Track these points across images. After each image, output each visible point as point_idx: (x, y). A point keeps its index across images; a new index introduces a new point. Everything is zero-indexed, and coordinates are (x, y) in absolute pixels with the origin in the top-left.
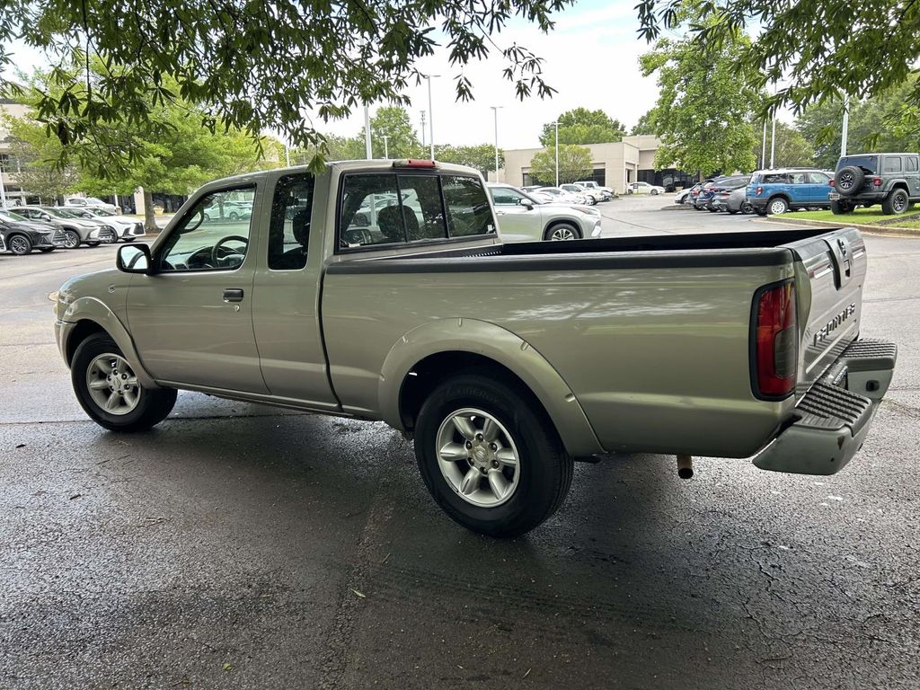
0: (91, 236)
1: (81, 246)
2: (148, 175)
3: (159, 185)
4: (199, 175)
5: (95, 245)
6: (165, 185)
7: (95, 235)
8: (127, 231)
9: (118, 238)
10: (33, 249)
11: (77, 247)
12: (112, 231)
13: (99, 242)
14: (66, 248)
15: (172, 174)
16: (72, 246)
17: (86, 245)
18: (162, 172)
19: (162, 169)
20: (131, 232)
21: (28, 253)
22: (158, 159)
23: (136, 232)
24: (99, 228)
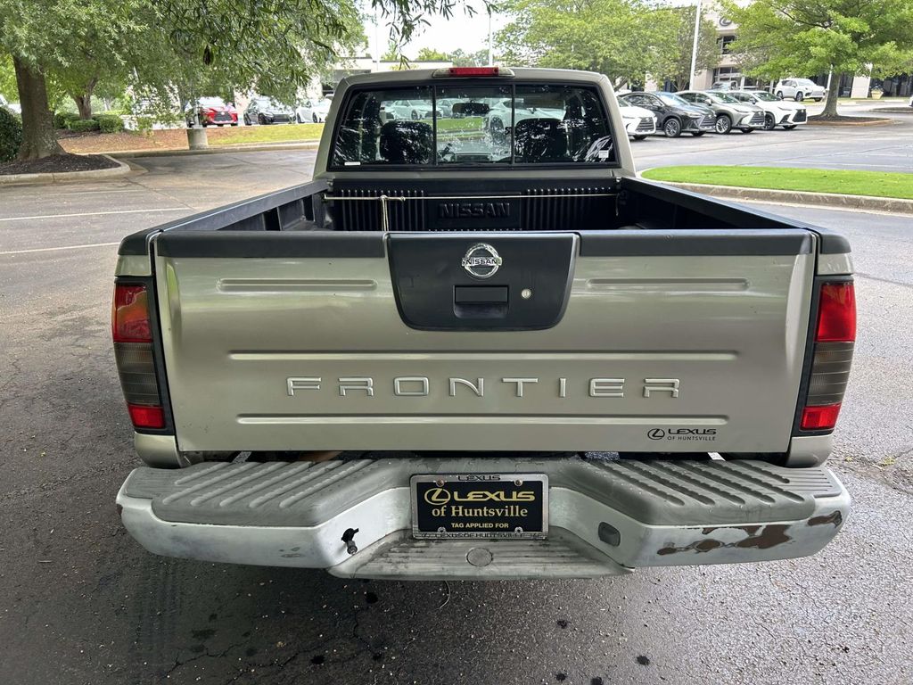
0: (742, 122)
1: (732, 131)
2: (834, 55)
3: (842, 66)
4: (892, 54)
5: (748, 131)
6: (849, 66)
7: (746, 122)
8: (786, 118)
9: (775, 125)
10: (681, 132)
11: (727, 133)
12: (769, 117)
13: (752, 129)
14: (717, 133)
15: (862, 53)
16: (723, 131)
17: (740, 131)
18: (850, 51)
19: (851, 47)
20: (790, 120)
21: (677, 136)
22: (847, 37)
23: (795, 120)
24: (753, 114)
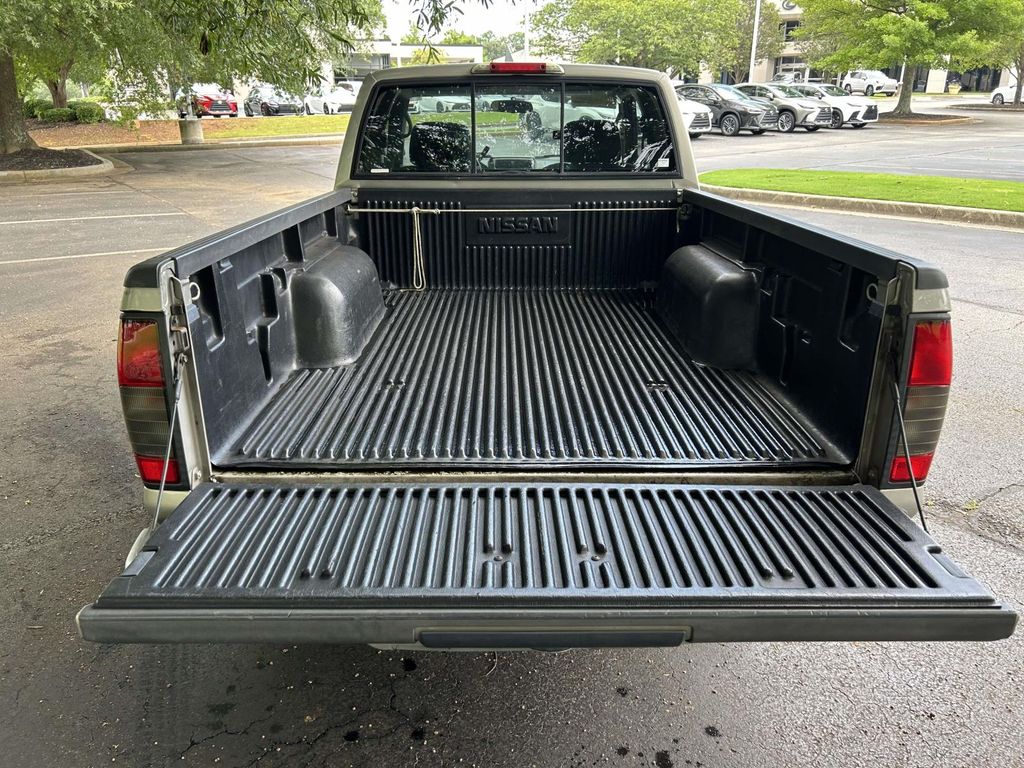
0: (807, 120)
1: (796, 129)
2: (908, 44)
3: (918, 57)
4: (973, 44)
5: (813, 129)
6: (926, 57)
7: (811, 119)
8: (855, 114)
9: (843, 123)
10: (740, 130)
11: (790, 131)
12: (836, 114)
13: (817, 127)
14: (779, 131)
15: (939, 43)
16: (786, 129)
17: (805, 130)
18: (926, 41)
19: (928, 35)
20: (859, 117)
21: (736, 134)
22: (923, 25)
23: (865, 117)
24: (819, 110)
